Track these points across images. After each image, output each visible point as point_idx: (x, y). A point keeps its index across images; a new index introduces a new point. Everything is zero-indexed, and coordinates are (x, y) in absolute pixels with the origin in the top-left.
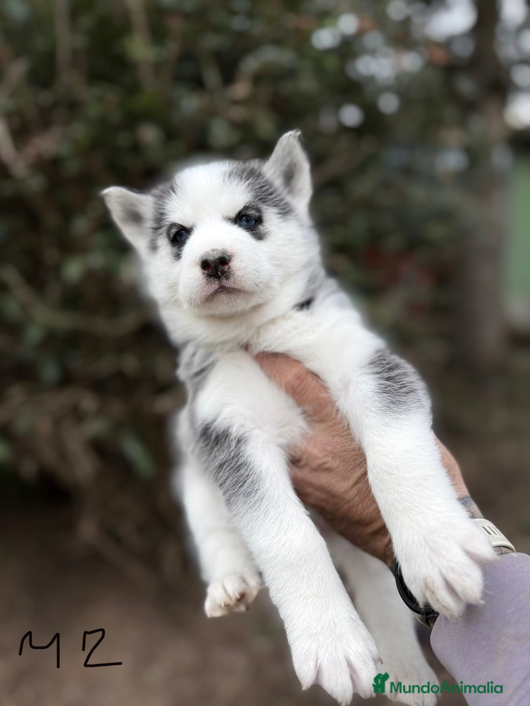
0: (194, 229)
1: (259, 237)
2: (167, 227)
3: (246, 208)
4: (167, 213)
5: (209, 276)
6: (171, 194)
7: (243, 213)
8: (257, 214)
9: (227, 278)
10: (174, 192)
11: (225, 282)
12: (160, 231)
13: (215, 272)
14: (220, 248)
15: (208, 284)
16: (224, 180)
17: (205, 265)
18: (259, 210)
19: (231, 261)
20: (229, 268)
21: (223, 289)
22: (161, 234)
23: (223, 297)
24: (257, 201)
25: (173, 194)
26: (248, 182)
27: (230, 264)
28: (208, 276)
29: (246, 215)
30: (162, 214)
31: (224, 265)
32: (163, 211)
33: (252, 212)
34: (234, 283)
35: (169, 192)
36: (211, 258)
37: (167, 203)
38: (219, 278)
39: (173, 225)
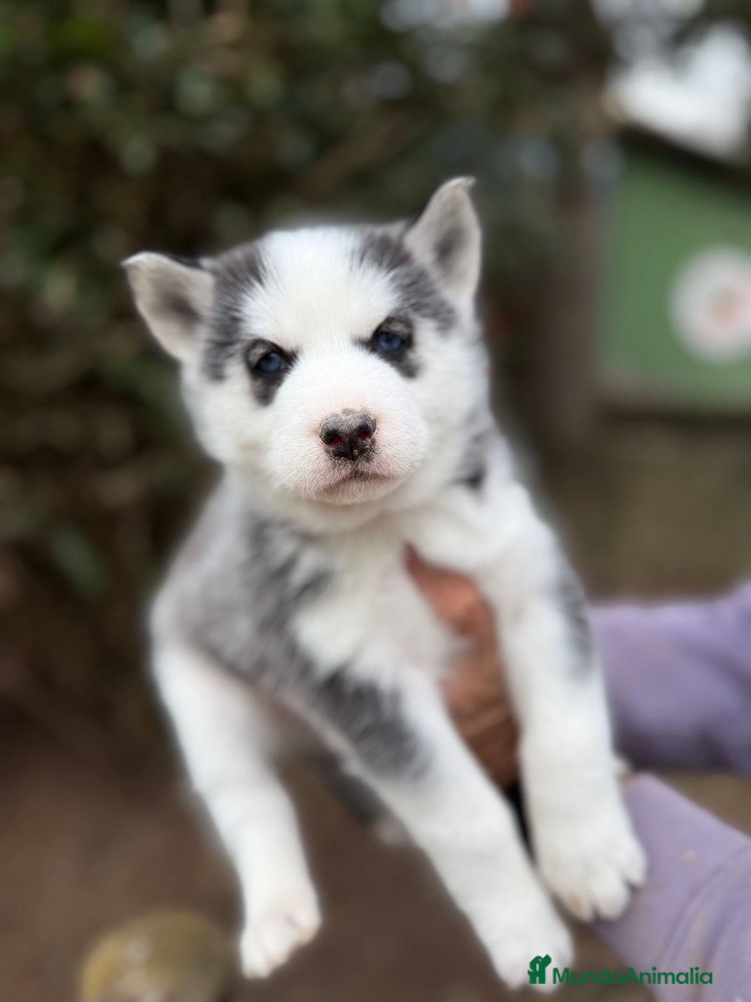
0: (300, 356)
1: (409, 371)
2: (245, 344)
3: (389, 320)
4: (247, 319)
5: (338, 455)
6: (253, 285)
7: (384, 329)
8: (406, 331)
9: (368, 460)
10: (260, 281)
11: (363, 466)
12: (232, 349)
13: (348, 450)
14: (358, 409)
15: (334, 468)
16: (351, 269)
17: (332, 437)
18: (408, 324)
19: (376, 431)
20: (373, 442)
21: (357, 475)
22: (231, 356)
23: (355, 486)
24: (407, 308)
25: (257, 284)
26: (392, 274)
27: (375, 435)
28: (335, 455)
29: (387, 333)
30: (236, 320)
31: (364, 438)
32: (236, 314)
33: (398, 328)
34: (379, 466)
35: (249, 282)
36: (344, 428)
37: (245, 301)
38: (353, 458)
39: (259, 342)
